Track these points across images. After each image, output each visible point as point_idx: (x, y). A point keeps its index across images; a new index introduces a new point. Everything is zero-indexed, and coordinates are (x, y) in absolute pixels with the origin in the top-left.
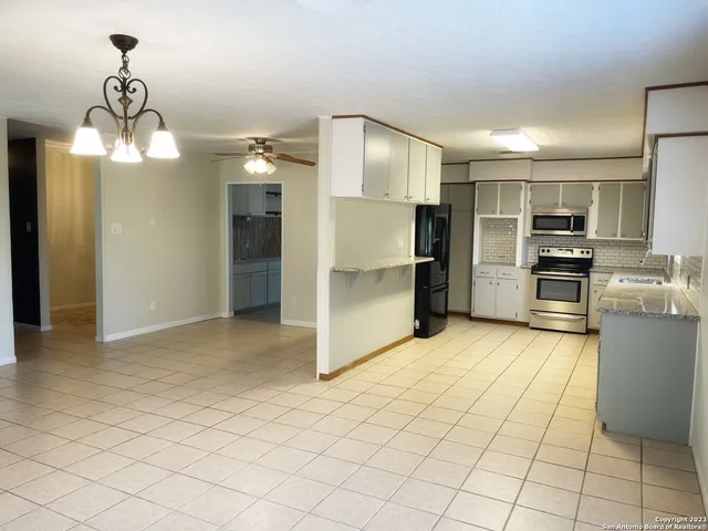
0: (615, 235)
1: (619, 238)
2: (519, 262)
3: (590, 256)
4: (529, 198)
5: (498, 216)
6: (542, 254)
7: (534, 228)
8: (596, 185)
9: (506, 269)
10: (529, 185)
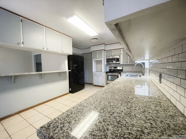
0: (127, 63)
1: (128, 63)
2: (103, 71)
3: (121, 69)
4: (105, 55)
5: (98, 59)
6: (110, 69)
7: (107, 62)
8: (122, 49)
9: (100, 73)
10: (105, 51)
